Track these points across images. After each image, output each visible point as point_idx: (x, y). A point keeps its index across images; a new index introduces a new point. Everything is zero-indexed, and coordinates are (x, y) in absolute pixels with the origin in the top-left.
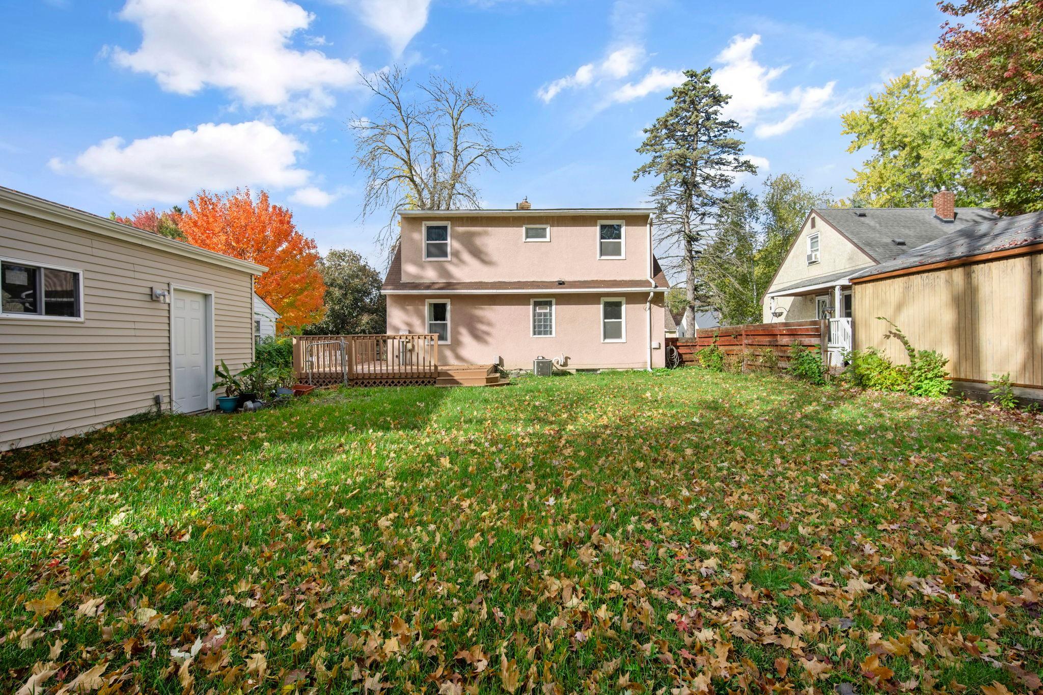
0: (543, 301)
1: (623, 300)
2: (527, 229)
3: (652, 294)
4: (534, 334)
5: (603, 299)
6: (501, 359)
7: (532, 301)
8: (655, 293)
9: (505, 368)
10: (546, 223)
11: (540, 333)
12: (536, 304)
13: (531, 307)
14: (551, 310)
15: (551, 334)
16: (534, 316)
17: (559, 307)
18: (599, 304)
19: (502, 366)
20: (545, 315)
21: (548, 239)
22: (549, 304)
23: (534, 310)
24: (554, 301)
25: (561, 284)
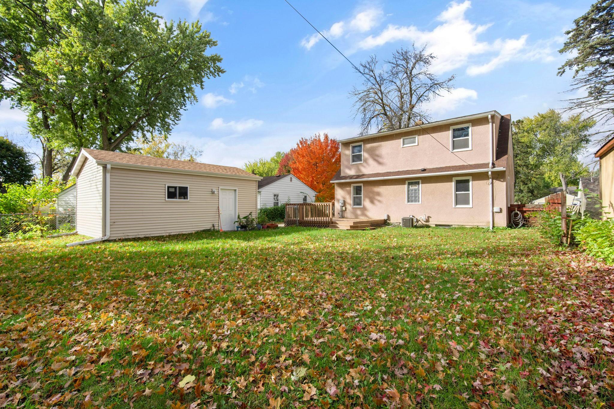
0: (413, 182)
1: (470, 178)
2: (404, 140)
3: (490, 173)
4: (408, 201)
5: (454, 179)
6: (388, 216)
7: (407, 182)
8: (492, 172)
9: (391, 221)
10: (416, 134)
11: (412, 201)
12: (409, 184)
13: (406, 186)
14: (419, 187)
15: (419, 202)
16: (408, 191)
17: (424, 185)
18: (452, 181)
19: (390, 220)
20: (415, 190)
21: (416, 144)
22: (418, 183)
23: (408, 187)
24: (420, 181)
25: (424, 170)
